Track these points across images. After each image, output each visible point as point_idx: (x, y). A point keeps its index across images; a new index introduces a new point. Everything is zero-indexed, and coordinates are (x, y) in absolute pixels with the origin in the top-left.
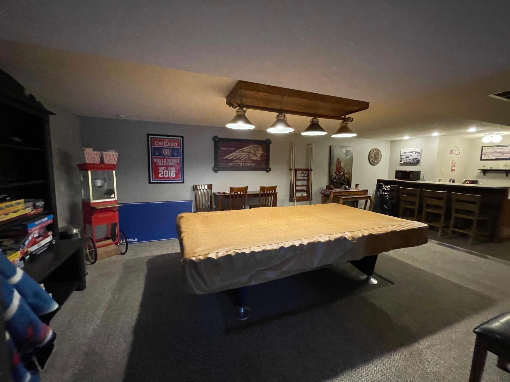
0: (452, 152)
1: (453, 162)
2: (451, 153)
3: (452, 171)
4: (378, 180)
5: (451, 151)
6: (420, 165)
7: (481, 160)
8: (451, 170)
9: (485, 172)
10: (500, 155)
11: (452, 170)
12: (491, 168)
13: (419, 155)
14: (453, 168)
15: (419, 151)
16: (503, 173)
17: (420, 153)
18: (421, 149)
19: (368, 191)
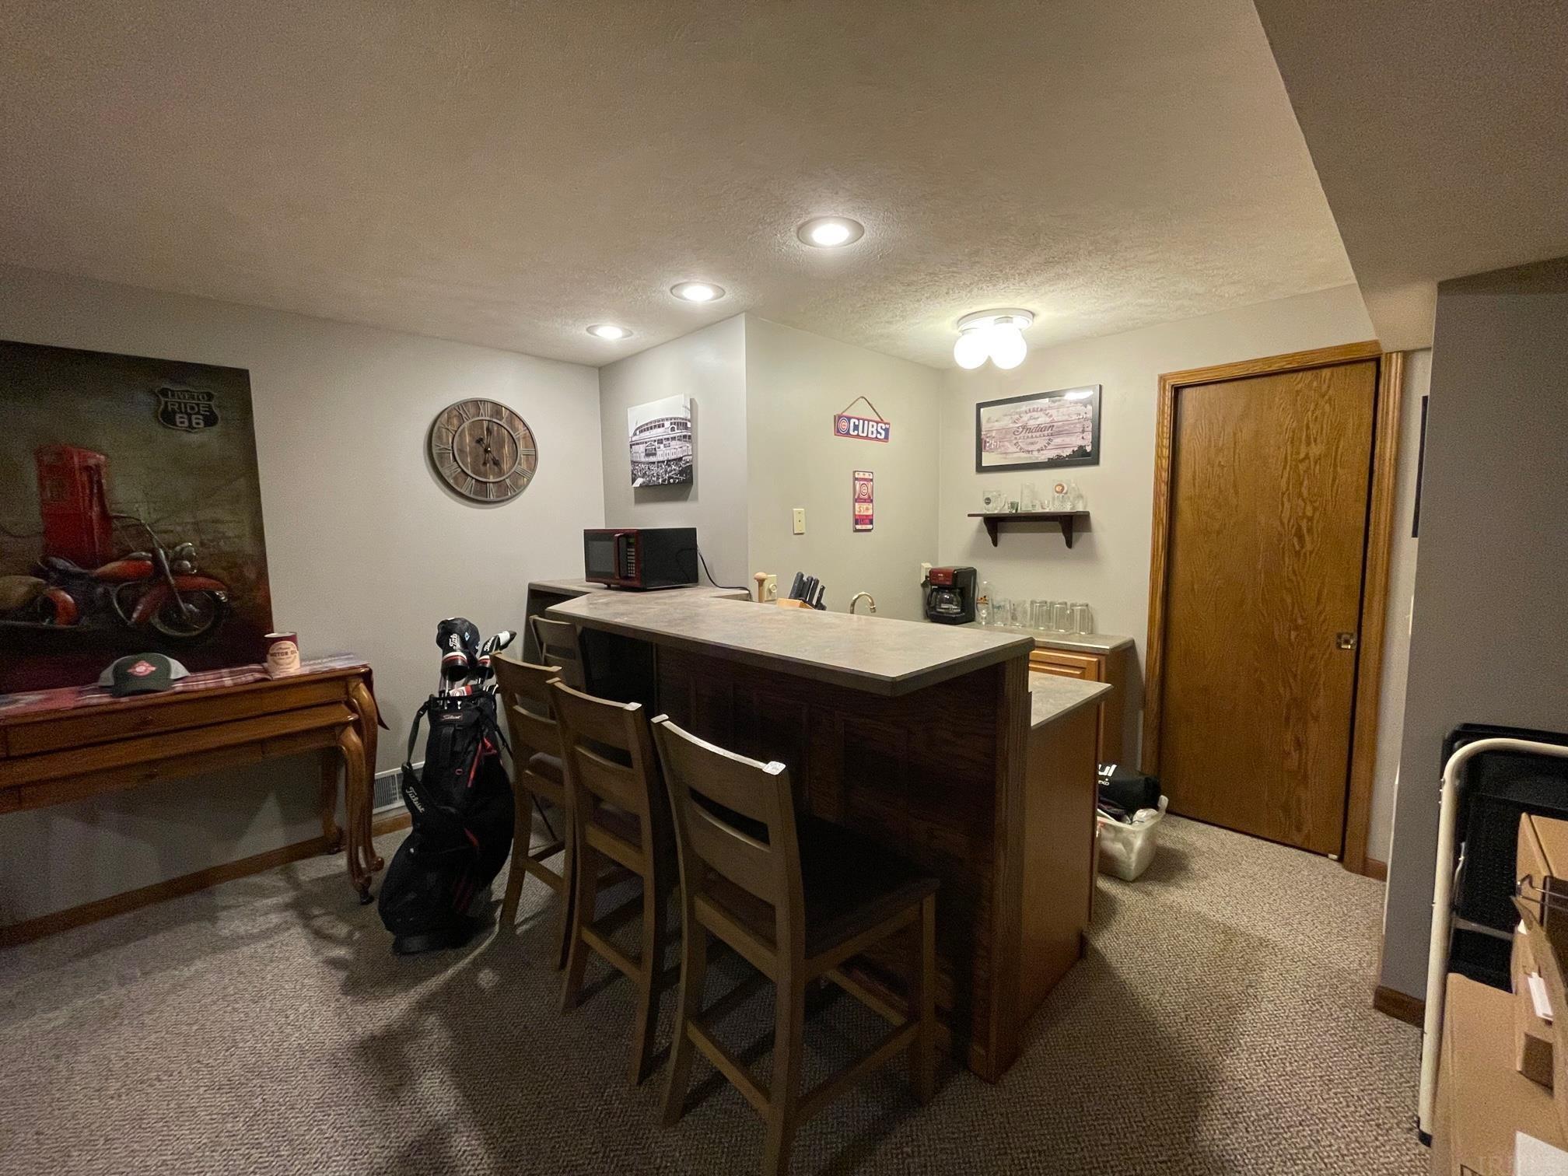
0: (844, 425)
1: (856, 479)
2: (838, 432)
3: (859, 527)
4: (530, 585)
5: (838, 418)
6: (696, 498)
7: (981, 469)
8: (851, 520)
9: (995, 524)
10: (1042, 442)
11: (858, 520)
12: (1013, 505)
13: (685, 436)
14: (863, 509)
15: (683, 414)
16: (1055, 531)
17: (689, 425)
18: (692, 401)
19: (375, 677)
